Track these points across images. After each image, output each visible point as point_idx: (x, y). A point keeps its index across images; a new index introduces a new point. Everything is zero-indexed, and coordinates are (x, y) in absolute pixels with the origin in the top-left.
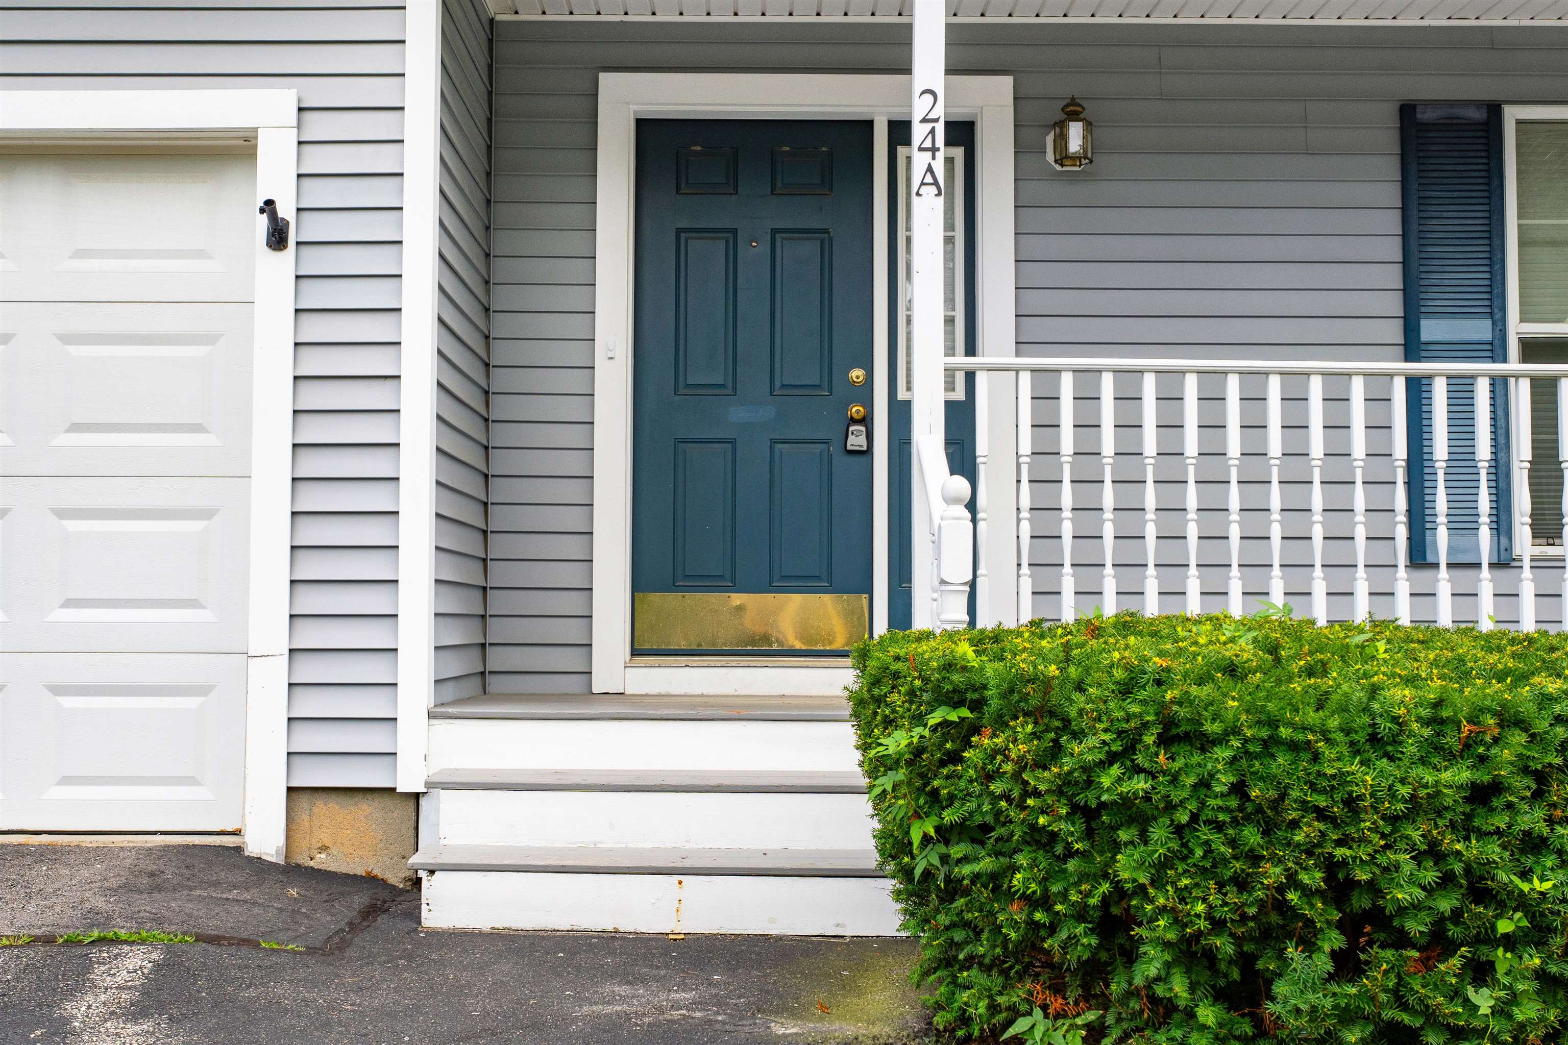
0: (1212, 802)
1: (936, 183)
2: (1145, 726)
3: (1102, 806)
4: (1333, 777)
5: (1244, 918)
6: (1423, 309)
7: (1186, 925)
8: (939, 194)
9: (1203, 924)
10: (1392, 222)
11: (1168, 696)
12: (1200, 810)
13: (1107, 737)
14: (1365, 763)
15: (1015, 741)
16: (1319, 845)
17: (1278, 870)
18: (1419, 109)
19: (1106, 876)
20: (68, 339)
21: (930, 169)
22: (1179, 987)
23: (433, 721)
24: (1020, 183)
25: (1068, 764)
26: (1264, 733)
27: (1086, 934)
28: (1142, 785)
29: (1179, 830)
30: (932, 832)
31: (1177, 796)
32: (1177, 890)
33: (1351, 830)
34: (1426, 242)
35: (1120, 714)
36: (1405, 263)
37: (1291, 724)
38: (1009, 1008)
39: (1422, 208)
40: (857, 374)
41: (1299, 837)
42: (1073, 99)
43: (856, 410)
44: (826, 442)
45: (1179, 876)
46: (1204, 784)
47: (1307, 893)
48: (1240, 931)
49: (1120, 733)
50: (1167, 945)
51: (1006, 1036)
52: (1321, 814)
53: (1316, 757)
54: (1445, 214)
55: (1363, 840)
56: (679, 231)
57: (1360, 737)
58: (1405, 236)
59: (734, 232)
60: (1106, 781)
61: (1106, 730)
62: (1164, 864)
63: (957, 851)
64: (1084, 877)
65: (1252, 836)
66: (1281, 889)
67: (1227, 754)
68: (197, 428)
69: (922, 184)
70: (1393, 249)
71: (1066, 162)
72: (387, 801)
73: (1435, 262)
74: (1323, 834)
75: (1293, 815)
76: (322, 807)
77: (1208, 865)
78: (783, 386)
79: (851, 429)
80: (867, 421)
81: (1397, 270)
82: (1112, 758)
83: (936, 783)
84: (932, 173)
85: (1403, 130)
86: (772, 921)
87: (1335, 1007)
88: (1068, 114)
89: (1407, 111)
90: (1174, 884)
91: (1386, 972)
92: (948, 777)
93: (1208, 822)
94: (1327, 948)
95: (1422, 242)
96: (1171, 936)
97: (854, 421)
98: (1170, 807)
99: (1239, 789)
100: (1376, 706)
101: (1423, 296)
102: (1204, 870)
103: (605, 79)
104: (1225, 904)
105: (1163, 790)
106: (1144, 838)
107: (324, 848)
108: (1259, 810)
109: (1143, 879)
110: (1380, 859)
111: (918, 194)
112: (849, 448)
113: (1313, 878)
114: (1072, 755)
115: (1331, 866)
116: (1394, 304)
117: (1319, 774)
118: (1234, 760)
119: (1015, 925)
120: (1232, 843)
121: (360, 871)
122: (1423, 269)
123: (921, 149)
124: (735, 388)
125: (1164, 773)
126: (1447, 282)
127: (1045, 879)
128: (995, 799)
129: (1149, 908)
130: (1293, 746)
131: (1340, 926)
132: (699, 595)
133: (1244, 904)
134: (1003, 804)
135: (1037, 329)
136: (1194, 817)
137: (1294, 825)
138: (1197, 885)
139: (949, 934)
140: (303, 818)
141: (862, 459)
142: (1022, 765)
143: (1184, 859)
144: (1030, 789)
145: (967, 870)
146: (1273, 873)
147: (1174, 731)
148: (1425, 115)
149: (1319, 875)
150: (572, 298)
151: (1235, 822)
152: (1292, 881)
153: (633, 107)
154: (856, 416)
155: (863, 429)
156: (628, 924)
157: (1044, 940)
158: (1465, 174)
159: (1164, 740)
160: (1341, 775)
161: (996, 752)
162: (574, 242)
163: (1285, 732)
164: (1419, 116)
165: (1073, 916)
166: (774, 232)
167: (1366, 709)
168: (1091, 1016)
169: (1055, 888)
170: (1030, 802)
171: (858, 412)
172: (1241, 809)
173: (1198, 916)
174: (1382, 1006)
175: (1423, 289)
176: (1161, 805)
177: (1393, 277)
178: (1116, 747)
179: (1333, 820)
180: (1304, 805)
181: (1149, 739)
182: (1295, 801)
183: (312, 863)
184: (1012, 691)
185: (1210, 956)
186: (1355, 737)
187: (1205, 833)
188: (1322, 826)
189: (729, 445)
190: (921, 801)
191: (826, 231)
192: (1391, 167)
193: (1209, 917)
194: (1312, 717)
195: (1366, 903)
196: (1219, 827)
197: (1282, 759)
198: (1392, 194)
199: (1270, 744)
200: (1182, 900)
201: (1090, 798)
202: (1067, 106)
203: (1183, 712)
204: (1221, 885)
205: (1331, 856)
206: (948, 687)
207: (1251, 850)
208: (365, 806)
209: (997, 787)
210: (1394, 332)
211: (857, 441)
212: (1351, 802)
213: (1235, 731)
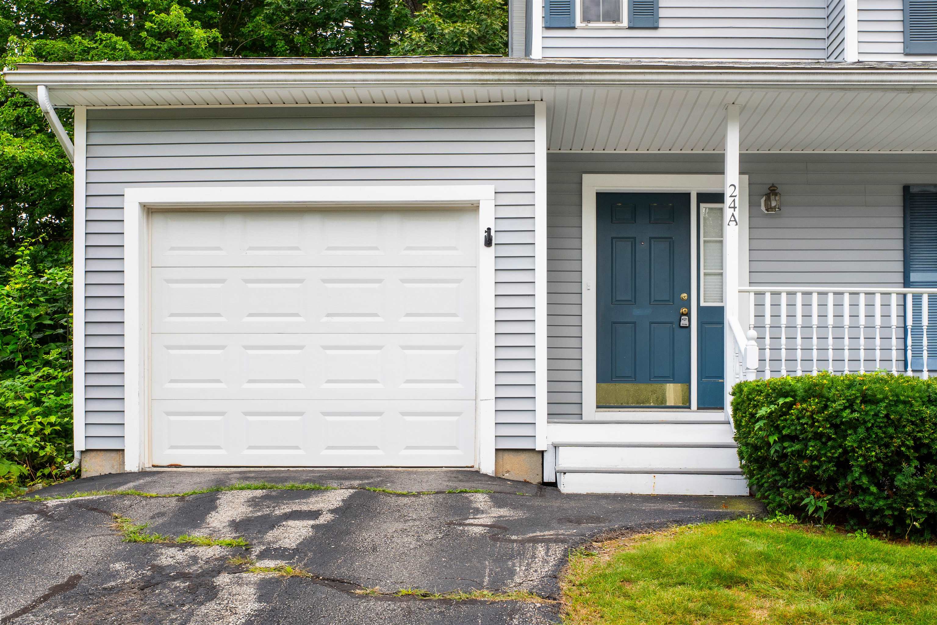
0: (878, 420)
1: (735, 220)
2: (857, 398)
3: (842, 423)
4: (917, 411)
5: (887, 457)
6: (911, 269)
7: (868, 460)
8: (737, 225)
9: (874, 459)
10: (899, 233)
11: (864, 388)
12: (875, 422)
13: (844, 401)
14: (927, 407)
15: (810, 405)
16: (912, 433)
17: (899, 440)
18: (911, 188)
19: (840, 446)
20: (404, 281)
21: (733, 215)
22: (865, 480)
23: (549, 424)
24: (751, 218)
25: (831, 410)
26: (895, 399)
27: (832, 467)
28: (856, 415)
29: (868, 429)
30: (777, 439)
31: (867, 419)
32: (866, 449)
33: (922, 428)
34: (913, 241)
35: (848, 394)
36: (904, 250)
37: (903, 395)
38: (799, 498)
39: (912, 228)
40: (684, 296)
41: (907, 430)
42: (773, 184)
43: (684, 310)
44: (672, 323)
45: (867, 444)
46: (876, 415)
47: (908, 447)
48: (885, 461)
49: (848, 400)
50: (861, 467)
51: (802, 504)
52: (913, 423)
53: (912, 405)
54: (921, 230)
55: (926, 431)
56: (613, 238)
57: (926, 399)
58: (904, 239)
59: (635, 238)
60: (845, 415)
61: (843, 399)
62: (862, 440)
63: (786, 444)
64: (833, 447)
65: (891, 430)
66: (899, 447)
67: (885, 404)
68: (454, 315)
69: (730, 221)
70: (899, 244)
71: (770, 210)
72: (531, 454)
73: (916, 250)
74: (913, 429)
75: (904, 423)
76: (507, 456)
77: (876, 440)
78: (655, 301)
79: (682, 317)
80: (688, 314)
81: (901, 253)
82: (845, 408)
83: (779, 422)
84: (734, 217)
85: (904, 196)
86: (687, 490)
87: (916, 483)
88: (771, 190)
89: (906, 189)
90: (864, 447)
91: (931, 473)
92: (782, 421)
93: (877, 427)
94: (913, 465)
95: (911, 241)
96: (863, 463)
97: (683, 314)
98: (865, 422)
99: (887, 416)
100: (930, 390)
101: (911, 263)
102: (875, 442)
103: (585, 176)
104: (881, 452)
105: (863, 417)
106: (855, 433)
107: (508, 472)
108: (893, 422)
109: (855, 445)
110: (931, 436)
111: (728, 225)
112: (681, 325)
113: (911, 443)
114: (832, 407)
115: (915, 439)
116: (899, 267)
117: (913, 411)
118: (886, 407)
119: (805, 467)
120: (884, 433)
121: (522, 480)
122: (911, 252)
123: (730, 207)
124: (635, 302)
125: (863, 411)
126: (921, 258)
127: (819, 449)
128: (803, 425)
129: (856, 455)
130: (904, 402)
131: (917, 458)
132: (622, 384)
133: (887, 453)
134: (806, 426)
135: (758, 277)
136: (873, 424)
137: (905, 426)
138: (872, 447)
139: (774, 478)
140: (500, 461)
141: (687, 330)
142: (813, 412)
143: (868, 439)
144: (815, 420)
145: (789, 450)
146: (897, 442)
147: (866, 399)
148: (913, 190)
149: (912, 442)
150: (573, 265)
151: (885, 427)
152: (903, 444)
153: (596, 188)
154: (684, 312)
155: (687, 317)
156: (636, 491)
157: (815, 472)
158: (929, 214)
159: (863, 402)
160: (919, 411)
161: (804, 409)
162: (574, 243)
163: (902, 398)
164: (911, 190)
165: (827, 462)
166: (651, 238)
167: (927, 391)
168: (829, 497)
169: (823, 452)
170: (816, 424)
171: (685, 311)
172: (887, 422)
173: (872, 456)
174: (930, 483)
175: (912, 260)
176: (862, 422)
177: (899, 256)
178: (847, 405)
179: (916, 425)
180: (908, 420)
181: (858, 402)
182: (905, 419)
183: (503, 477)
184: (810, 389)
185: (875, 470)
186: (924, 400)
187: (876, 430)
188: (913, 427)
189: (633, 325)
190: (772, 429)
191: (671, 238)
192: (898, 212)
193: (876, 457)
194: (911, 394)
195: (925, 452)
196: (880, 428)
197: (901, 406)
198: (899, 222)
199: (897, 402)
200: (867, 452)
201: (838, 421)
202: (771, 187)
203: (869, 392)
204: (879, 447)
205: (916, 436)
206: (784, 391)
207: (890, 435)
208: (523, 456)
209: (803, 421)
210: (899, 278)
211: (684, 322)
212: (922, 420)
213: (886, 397)
